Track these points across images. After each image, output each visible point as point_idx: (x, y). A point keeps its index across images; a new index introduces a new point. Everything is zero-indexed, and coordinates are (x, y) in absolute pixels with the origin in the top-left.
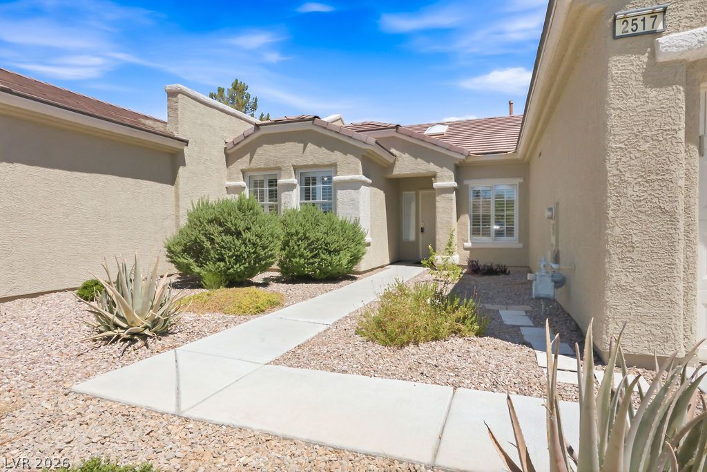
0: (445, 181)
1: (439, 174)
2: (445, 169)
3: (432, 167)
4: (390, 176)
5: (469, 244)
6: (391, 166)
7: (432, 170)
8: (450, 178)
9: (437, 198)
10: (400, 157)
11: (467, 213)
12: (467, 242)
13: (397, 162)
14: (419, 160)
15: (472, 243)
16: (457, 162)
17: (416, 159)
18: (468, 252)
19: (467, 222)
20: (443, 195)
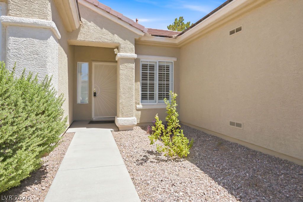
0: (127, 52)
1: (122, 46)
2: (128, 42)
3: (117, 39)
4: (74, 42)
5: (140, 106)
6: (76, 32)
7: (116, 41)
8: (131, 51)
9: (120, 66)
10: (85, 24)
11: (139, 81)
12: (139, 104)
13: (81, 29)
14: (104, 30)
15: (142, 105)
16: (137, 38)
17: (102, 28)
18: (140, 112)
19: (139, 88)
20: (126, 64)
